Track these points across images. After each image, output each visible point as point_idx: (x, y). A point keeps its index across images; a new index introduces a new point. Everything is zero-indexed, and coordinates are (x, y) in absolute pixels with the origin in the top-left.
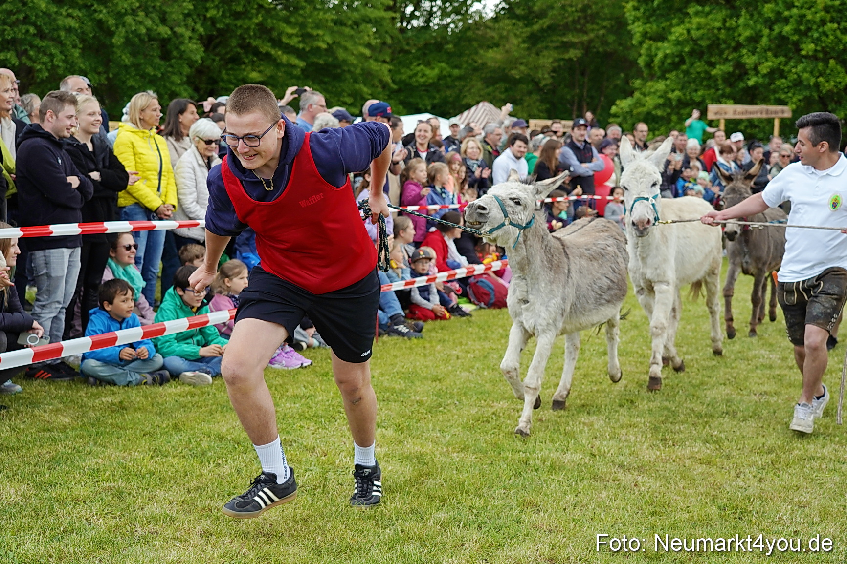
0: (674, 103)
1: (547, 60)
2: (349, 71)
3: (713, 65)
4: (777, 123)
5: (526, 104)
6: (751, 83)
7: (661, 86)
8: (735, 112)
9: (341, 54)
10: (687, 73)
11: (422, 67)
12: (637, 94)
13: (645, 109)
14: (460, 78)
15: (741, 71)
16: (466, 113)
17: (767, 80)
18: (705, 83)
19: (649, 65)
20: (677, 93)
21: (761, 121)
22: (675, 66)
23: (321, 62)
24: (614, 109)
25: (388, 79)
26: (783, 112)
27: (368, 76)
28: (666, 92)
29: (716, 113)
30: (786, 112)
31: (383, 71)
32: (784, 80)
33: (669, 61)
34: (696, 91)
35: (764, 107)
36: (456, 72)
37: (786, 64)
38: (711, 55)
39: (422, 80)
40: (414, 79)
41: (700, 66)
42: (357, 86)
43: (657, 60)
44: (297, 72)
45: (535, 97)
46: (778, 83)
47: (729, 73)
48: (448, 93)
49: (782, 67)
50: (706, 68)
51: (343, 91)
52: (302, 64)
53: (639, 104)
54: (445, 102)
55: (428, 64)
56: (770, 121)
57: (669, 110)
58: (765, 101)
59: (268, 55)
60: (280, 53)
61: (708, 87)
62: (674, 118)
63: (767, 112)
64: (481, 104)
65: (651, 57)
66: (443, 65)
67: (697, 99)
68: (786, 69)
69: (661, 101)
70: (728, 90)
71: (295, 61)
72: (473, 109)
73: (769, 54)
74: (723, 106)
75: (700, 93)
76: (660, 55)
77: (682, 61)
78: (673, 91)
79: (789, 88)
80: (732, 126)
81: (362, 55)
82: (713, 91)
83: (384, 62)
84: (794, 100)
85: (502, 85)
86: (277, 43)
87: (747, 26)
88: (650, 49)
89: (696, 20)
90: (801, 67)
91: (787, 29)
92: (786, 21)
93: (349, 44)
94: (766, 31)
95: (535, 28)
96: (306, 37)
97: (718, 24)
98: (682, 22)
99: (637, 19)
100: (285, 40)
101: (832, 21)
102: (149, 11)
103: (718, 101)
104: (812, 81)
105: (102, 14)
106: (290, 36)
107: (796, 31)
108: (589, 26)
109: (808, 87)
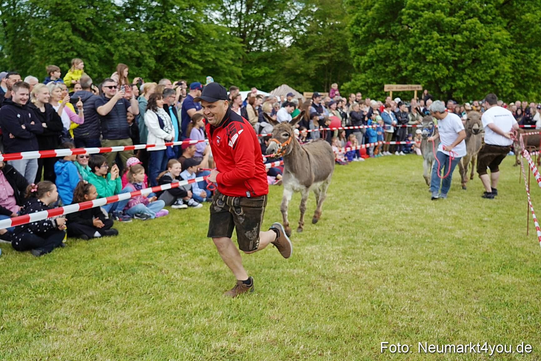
0: (369, 84)
1: (313, 65)
2: (223, 71)
3: (387, 66)
4: (416, 93)
5: (303, 85)
6: (404, 74)
7: (363, 76)
8: (397, 88)
9: (219, 63)
10: (375, 70)
11: (257, 69)
12: (353, 80)
13: (356, 87)
14: (274, 74)
15: (400, 69)
16: (276, 90)
17: (411, 73)
18: (383, 75)
19: (358, 67)
20: (371, 79)
21: (408, 91)
22: (370, 67)
23: (210, 67)
24: (342, 87)
25: (241, 74)
26: (418, 87)
27: (232, 74)
28: (366, 79)
29: (388, 89)
30: (420, 87)
31: (239, 71)
32: (419, 73)
33: (367, 65)
34: (379, 78)
35: (410, 85)
36: (272, 71)
37: (420, 65)
38: (386, 62)
39: (257, 75)
40: (253, 75)
41: (381, 67)
42: (227, 78)
43: (361, 64)
44: (199, 72)
45: (308, 82)
46: (416, 74)
47: (394, 70)
48: (269, 80)
49: (418, 67)
50: (384, 68)
51: (220, 80)
52: (201, 68)
53: (354, 84)
54: (267, 85)
55: (260, 68)
56: (413, 92)
57: (367, 87)
58: (411, 83)
59: (186, 64)
60: (191, 63)
61: (385, 77)
62: (369, 91)
63: (411, 88)
64: (283, 86)
65: (359, 63)
66: (266, 68)
67: (380, 82)
68: (420, 68)
69: (364, 83)
70: (394, 78)
71: (198, 66)
72: (279, 88)
73: (412, 61)
74: (391, 85)
75: (381, 79)
76: (363, 62)
77: (373, 65)
78: (369, 78)
79: (421, 76)
80: (395, 94)
81: (228, 64)
82: (387, 78)
83: (239, 67)
84: (423, 82)
85: (293, 77)
86: (190, 59)
87: (402, 48)
88: (358, 59)
89: (379, 46)
90: (426, 67)
91: (420, 49)
92: (420, 45)
93: (223, 59)
94: (411, 51)
95: (307, 50)
96: (203, 56)
97: (389, 48)
98: (372, 47)
99: (352, 46)
100: (193, 57)
101: (441, 45)
102: (130, 44)
103: (389, 83)
104: (432, 73)
105: (108, 46)
106: (195, 55)
107: (424, 50)
108: (332, 49)
109: (430, 76)
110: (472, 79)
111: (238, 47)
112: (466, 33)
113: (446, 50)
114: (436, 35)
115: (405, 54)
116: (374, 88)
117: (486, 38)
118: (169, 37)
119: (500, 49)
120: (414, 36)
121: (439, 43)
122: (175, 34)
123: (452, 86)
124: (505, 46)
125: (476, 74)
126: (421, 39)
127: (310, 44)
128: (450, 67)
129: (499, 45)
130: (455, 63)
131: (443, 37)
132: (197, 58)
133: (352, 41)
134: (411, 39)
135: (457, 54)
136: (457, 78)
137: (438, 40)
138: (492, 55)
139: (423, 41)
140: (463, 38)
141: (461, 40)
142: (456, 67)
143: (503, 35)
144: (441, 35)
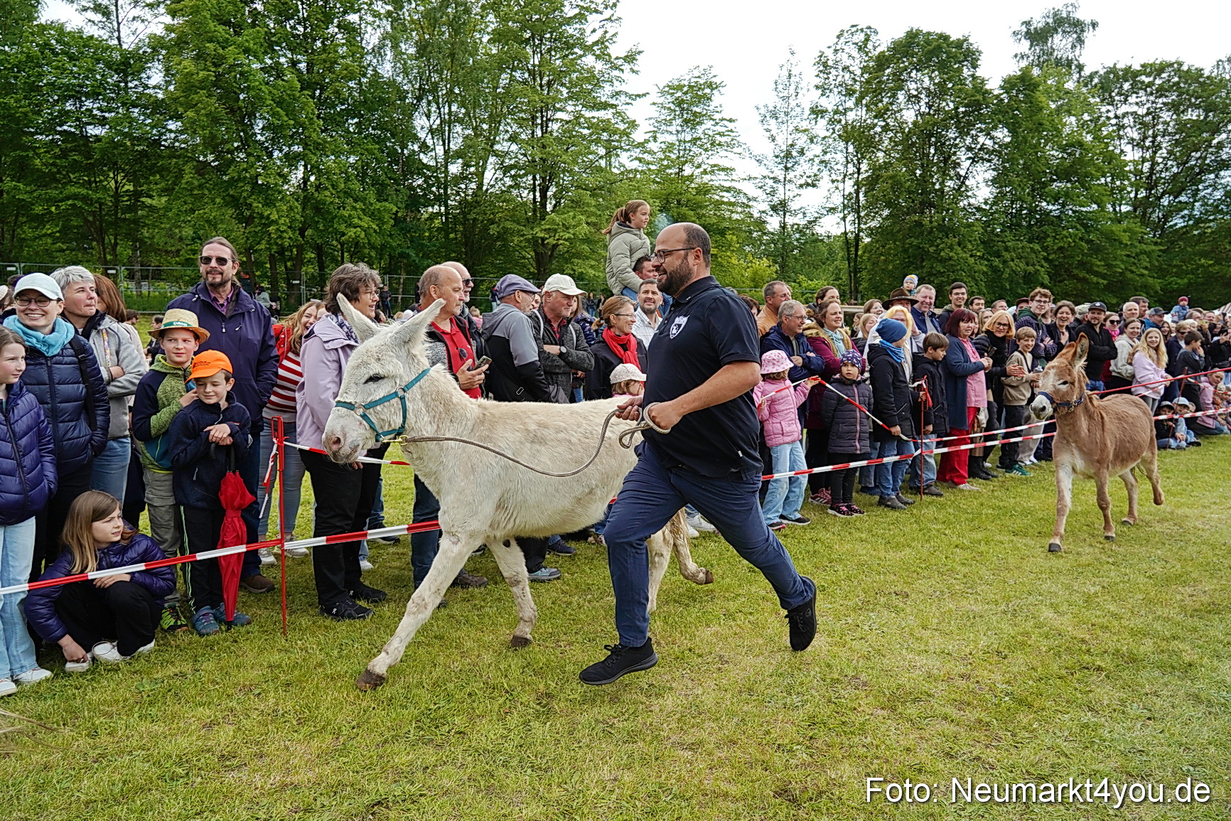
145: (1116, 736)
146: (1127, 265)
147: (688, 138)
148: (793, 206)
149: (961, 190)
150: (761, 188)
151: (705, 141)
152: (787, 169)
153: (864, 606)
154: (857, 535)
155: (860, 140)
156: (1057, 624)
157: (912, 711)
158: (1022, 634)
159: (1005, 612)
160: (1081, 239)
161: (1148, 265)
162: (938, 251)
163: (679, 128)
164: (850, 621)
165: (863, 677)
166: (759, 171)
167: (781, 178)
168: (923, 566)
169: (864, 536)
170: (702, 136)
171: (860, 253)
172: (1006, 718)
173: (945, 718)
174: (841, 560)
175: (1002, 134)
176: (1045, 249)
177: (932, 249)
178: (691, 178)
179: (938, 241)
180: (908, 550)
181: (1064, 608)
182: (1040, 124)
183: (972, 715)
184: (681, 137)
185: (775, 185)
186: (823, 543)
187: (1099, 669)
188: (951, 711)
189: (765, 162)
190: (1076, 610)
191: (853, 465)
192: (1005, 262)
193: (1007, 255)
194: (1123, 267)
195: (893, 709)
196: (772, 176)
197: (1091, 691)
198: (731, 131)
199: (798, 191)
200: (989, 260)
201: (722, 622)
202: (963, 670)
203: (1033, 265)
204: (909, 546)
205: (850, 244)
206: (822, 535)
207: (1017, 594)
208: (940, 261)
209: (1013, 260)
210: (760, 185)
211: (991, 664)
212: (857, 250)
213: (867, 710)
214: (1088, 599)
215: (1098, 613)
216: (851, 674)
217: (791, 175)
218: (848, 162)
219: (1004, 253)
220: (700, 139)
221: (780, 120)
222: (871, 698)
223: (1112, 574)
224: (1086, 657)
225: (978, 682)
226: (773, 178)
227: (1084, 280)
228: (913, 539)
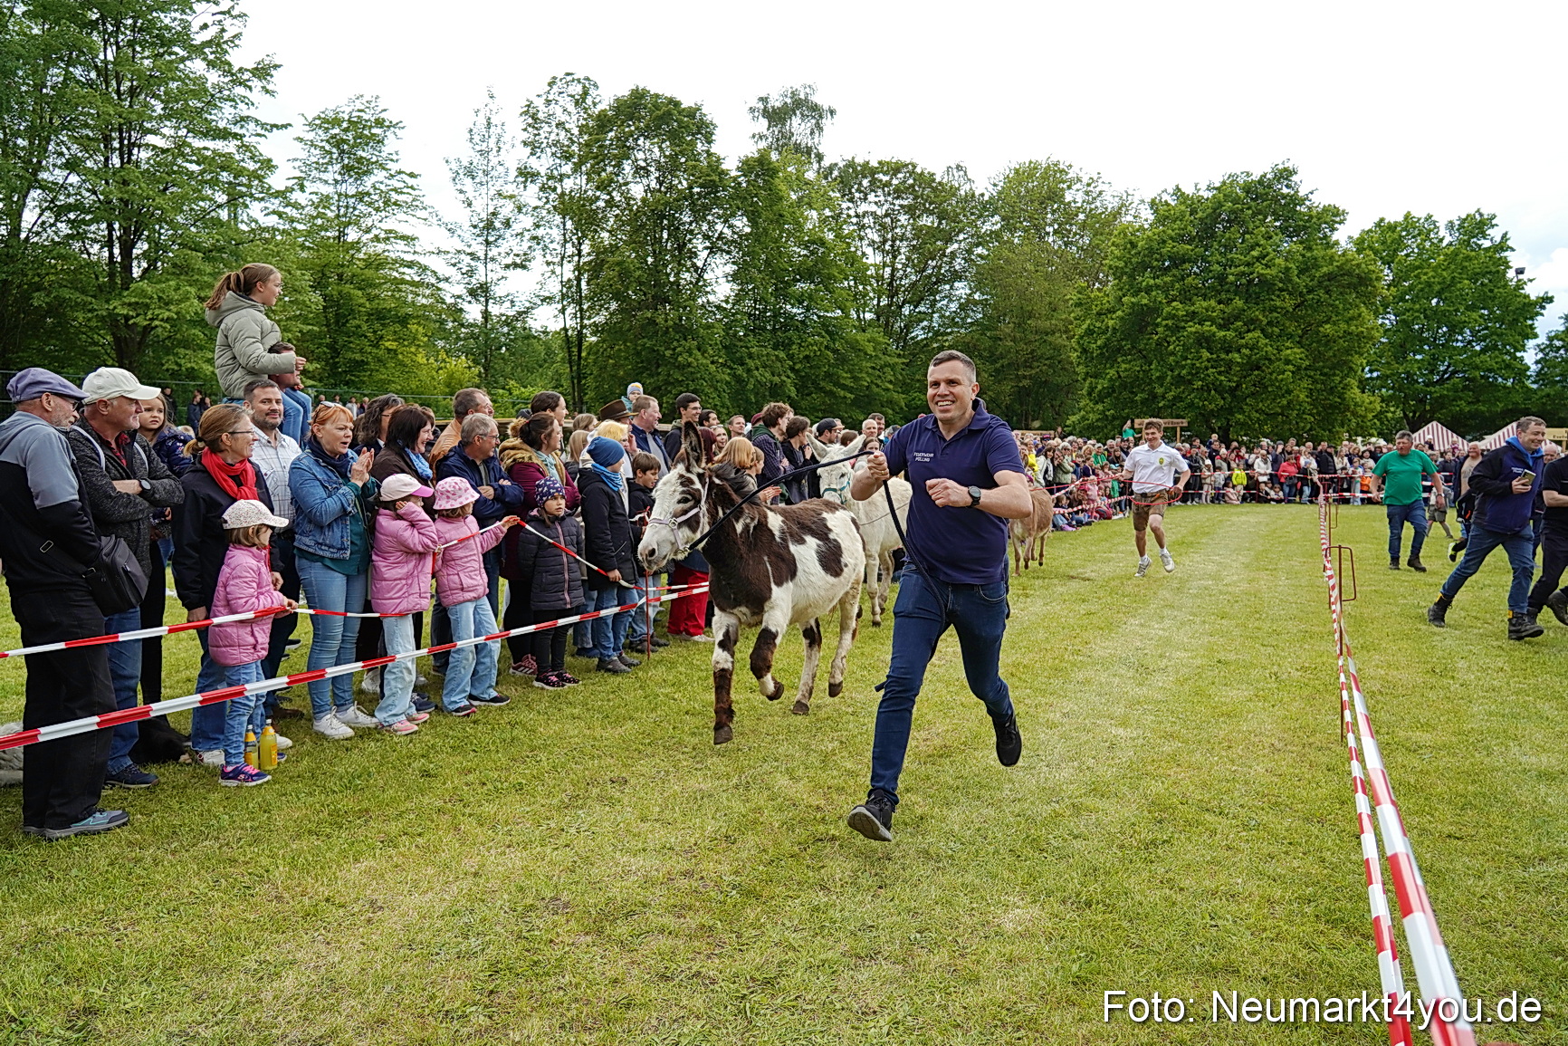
0: (1109, 418)
3: (1134, 394)
4: (1178, 429)
6: (1161, 405)
7: (1100, 407)
9: (876, 390)
10: (1117, 398)
12: (1083, 413)
13: (1089, 422)
15: (1154, 397)
17: (1171, 404)
18: (1130, 405)
19: (1090, 394)
20: (1112, 412)
22: (1109, 395)
24: (1068, 422)
26: (1182, 423)
27: (891, 402)
28: (1104, 412)
30: (1184, 422)
32: (1182, 404)
33: (1105, 391)
34: (1125, 410)
37: (1184, 393)
38: (1133, 388)
41: (1125, 394)
43: (1096, 391)
44: (849, 401)
46: (1178, 405)
47: (1145, 399)
49: (1180, 395)
50: (1130, 395)
52: (853, 396)
53: (1084, 418)
56: (1174, 429)
57: (1105, 423)
58: (1172, 416)
59: (831, 391)
61: (1131, 408)
62: (1109, 427)
65: (1092, 389)
68: (1184, 396)
69: (1100, 417)
70: (1144, 410)
71: (849, 395)
73: (1172, 387)
76: (1100, 387)
77: (1114, 391)
78: (1109, 410)
79: (1185, 408)
81: (888, 390)
82: (1136, 410)
84: (1188, 416)
86: (837, 384)
87: (1157, 370)
88: (1091, 383)
89: (1124, 366)
90: (1192, 396)
91: (1184, 372)
92: (1183, 367)
93: (879, 382)
94: (1169, 373)
95: (998, 365)
96: (855, 379)
97: (1138, 369)
98: (1112, 367)
99: (1079, 364)
100: (842, 381)
101: (1212, 367)
102: (765, 366)
103: (1138, 417)
104: (1201, 404)
105: (740, 371)
106: (845, 378)
107: (1189, 373)
108: (1035, 364)
109: (1198, 407)
110: (1257, 411)
111: (897, 363)
112: (1247, 352)
113: (1220, 373)
114: (1206, 354)
115: (1161, 379)
116: (1116, 423)
117: (1273, 358)
118: (812, 354)
119: (1293, 372)
120: (1172, 354)
121: (1210, 365)
122: (820, 350)
123: (1229, 420)
124: (1299, 368)
125: (1261, 405)
126: (1186, 359)
127: (1002, 357)
128: (1226, 395)
129: (1291, 367)
130: (1232, 391)
131: (1214, 356)
132: (849, 383)
133: (1078, 357)
134: (1171, 358)
135: (1235, 379)
136: (1235, 410)
137: (1208, 360)
138: (1282, 380)
139: (1189, 361)
140: (1242, 358)
141: (1239, 360)
142: (1234, 396)
143: (1294, 352)
144: (1212, 354)
145: (847, 914)
146: (873, 378)
147: (352, 191)
148: (498, 291)
149: (699, 286)
150: (454, 265)
151: (376, 197)
152: (488, 243)
153: (573, 803)
154: (568, 711)
155: (580, 214)
156: (791, 793)
157: (622, 929)
158: (754, 811)
159: (737, 787)
160: (827, 347)
161: (893, 379)
162: (675, 356)
163: (339, 178)
164: (553, 825)
165: (565, 897)
166: (452, 244)
167: (481, 254)
168: (648, 741)
169: (576, 711)
170: (372, 191)
171: (583, 354)
172: (731, 917)
173: (662, 931)
174: (546, 746)
175: (741, 223)
176: (791, 357)
177: (668, 353)
178: (356, 245)
179: (675, 343)
180: (629, 724)
181: (800, 773)
182: (781, 216)
183: (692, 921)
184: (342, 188)
185: (473, 263)
186: (524, 726)
187: (833, 838)
188: (669, 921)
189: (459, 232)
190: (812, 774)
191: (562, 622)
192: (749, 371)
193: (751, 363)
194: (868, 380)
195: (600, 932)
196: (469, 251)
197: (823, 867)
198: (412, 187)
199: (502, 273)
200: (732, 369)
201: (378, 851)
202: (686, 866)
203: (779, 375)
204: (631, 718)
205: (572, 342)
206: (526, 716)
207: (751, 763)
208: (678, 367)
209: (757, 369)
210: (453, 261)
211: (718, 853)
212: (580, 351)
213: (567, 940)
214: (825, 758)
215: (835, 773)
216: (549, 894)
217: (493, 252)
218: (566, 241)
219: (748, 361)
220: (368, 194)
221: (477, 180)
222: (572, 923)
223: (851, 726)
224: (822, 828)
225: (702, 878)
226: (471, 254)
227: (831, 393)
228: (637, 709)
